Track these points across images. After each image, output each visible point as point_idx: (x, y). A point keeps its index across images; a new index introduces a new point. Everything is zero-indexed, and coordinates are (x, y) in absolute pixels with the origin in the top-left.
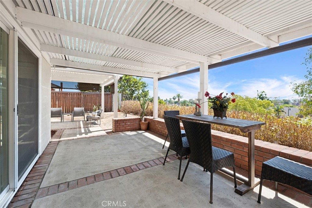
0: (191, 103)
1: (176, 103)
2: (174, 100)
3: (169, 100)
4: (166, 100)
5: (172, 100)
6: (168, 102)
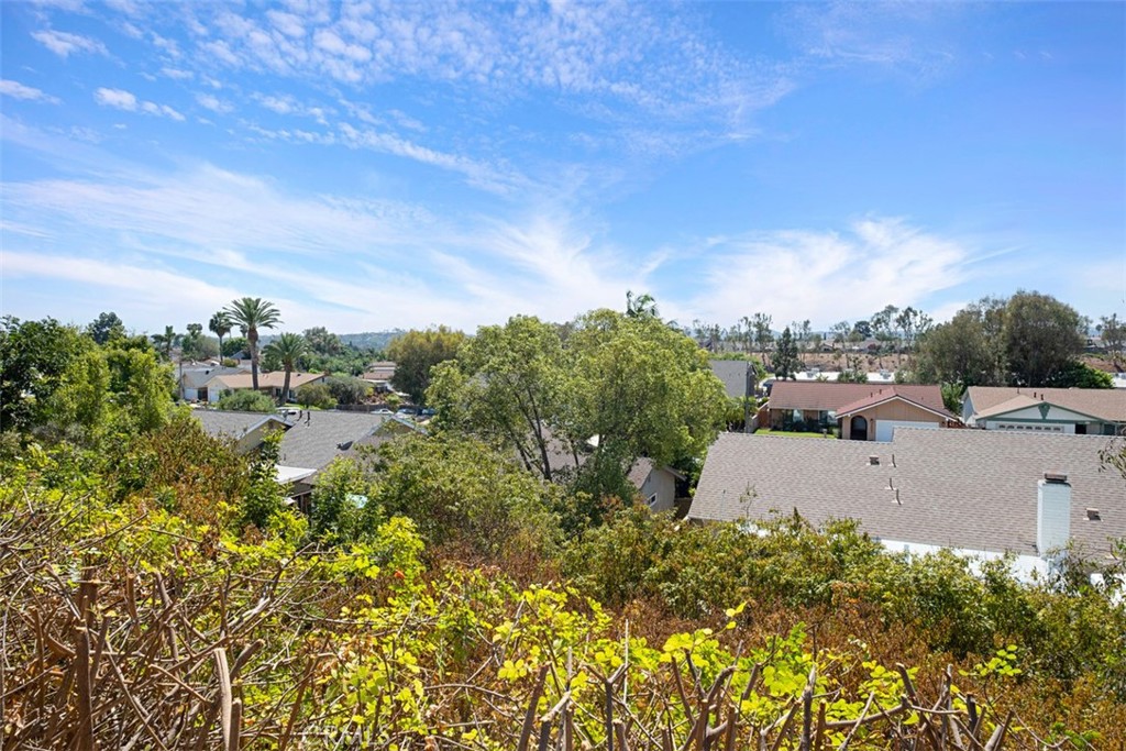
0: (319, 348)
1: (231, 349)
2: (221, 335)
3: (186, 332)
4: (163, 333)
5: (207, 332)
6: (180, 349)
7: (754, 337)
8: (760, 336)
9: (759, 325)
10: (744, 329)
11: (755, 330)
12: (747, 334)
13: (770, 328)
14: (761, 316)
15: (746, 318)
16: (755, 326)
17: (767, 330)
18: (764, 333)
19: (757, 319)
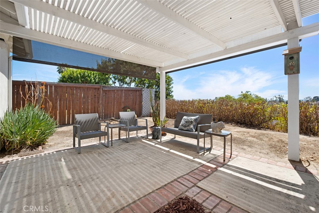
7: (278, 101)
8: (280, 101)
9: (280, 98)
10: (275, 99)
11: (278, 99)
12: (276, 100)
13: (283, 99)
14: (280, 96)
15: (275, 96)
16: (278, 98)
17: (282, 99)
18: (281, 100)
19: (279, 96)
